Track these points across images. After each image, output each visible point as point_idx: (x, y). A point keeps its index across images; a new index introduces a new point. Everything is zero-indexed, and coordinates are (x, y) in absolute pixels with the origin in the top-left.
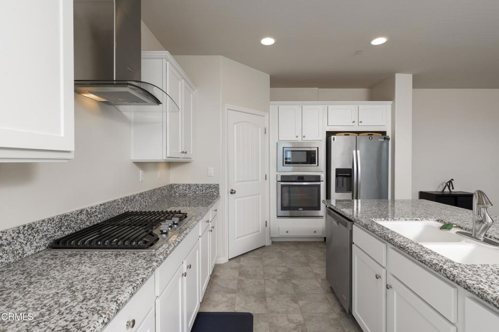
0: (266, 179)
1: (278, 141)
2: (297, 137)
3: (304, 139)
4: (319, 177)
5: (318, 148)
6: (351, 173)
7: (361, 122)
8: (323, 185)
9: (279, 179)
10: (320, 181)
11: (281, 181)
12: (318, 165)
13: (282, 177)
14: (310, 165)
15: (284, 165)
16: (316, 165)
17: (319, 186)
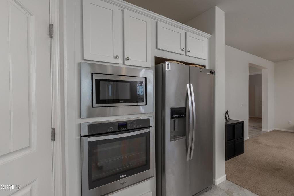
0: (53, 138)
1: (80, 60)
2: (116, 57)
3: (126, 62)
4: (148, 120)
5: (146, 78)
6: (185, 113)
7: (189, 51)
8: (152, 131)
9: (85, 132)
10: (149, 127)
11: (89, 136)
12: (146, 104)
13: (91, 127)
14: (136, 104)
15: (95, 105)
16: (144, 103)
17: (148, 133)
